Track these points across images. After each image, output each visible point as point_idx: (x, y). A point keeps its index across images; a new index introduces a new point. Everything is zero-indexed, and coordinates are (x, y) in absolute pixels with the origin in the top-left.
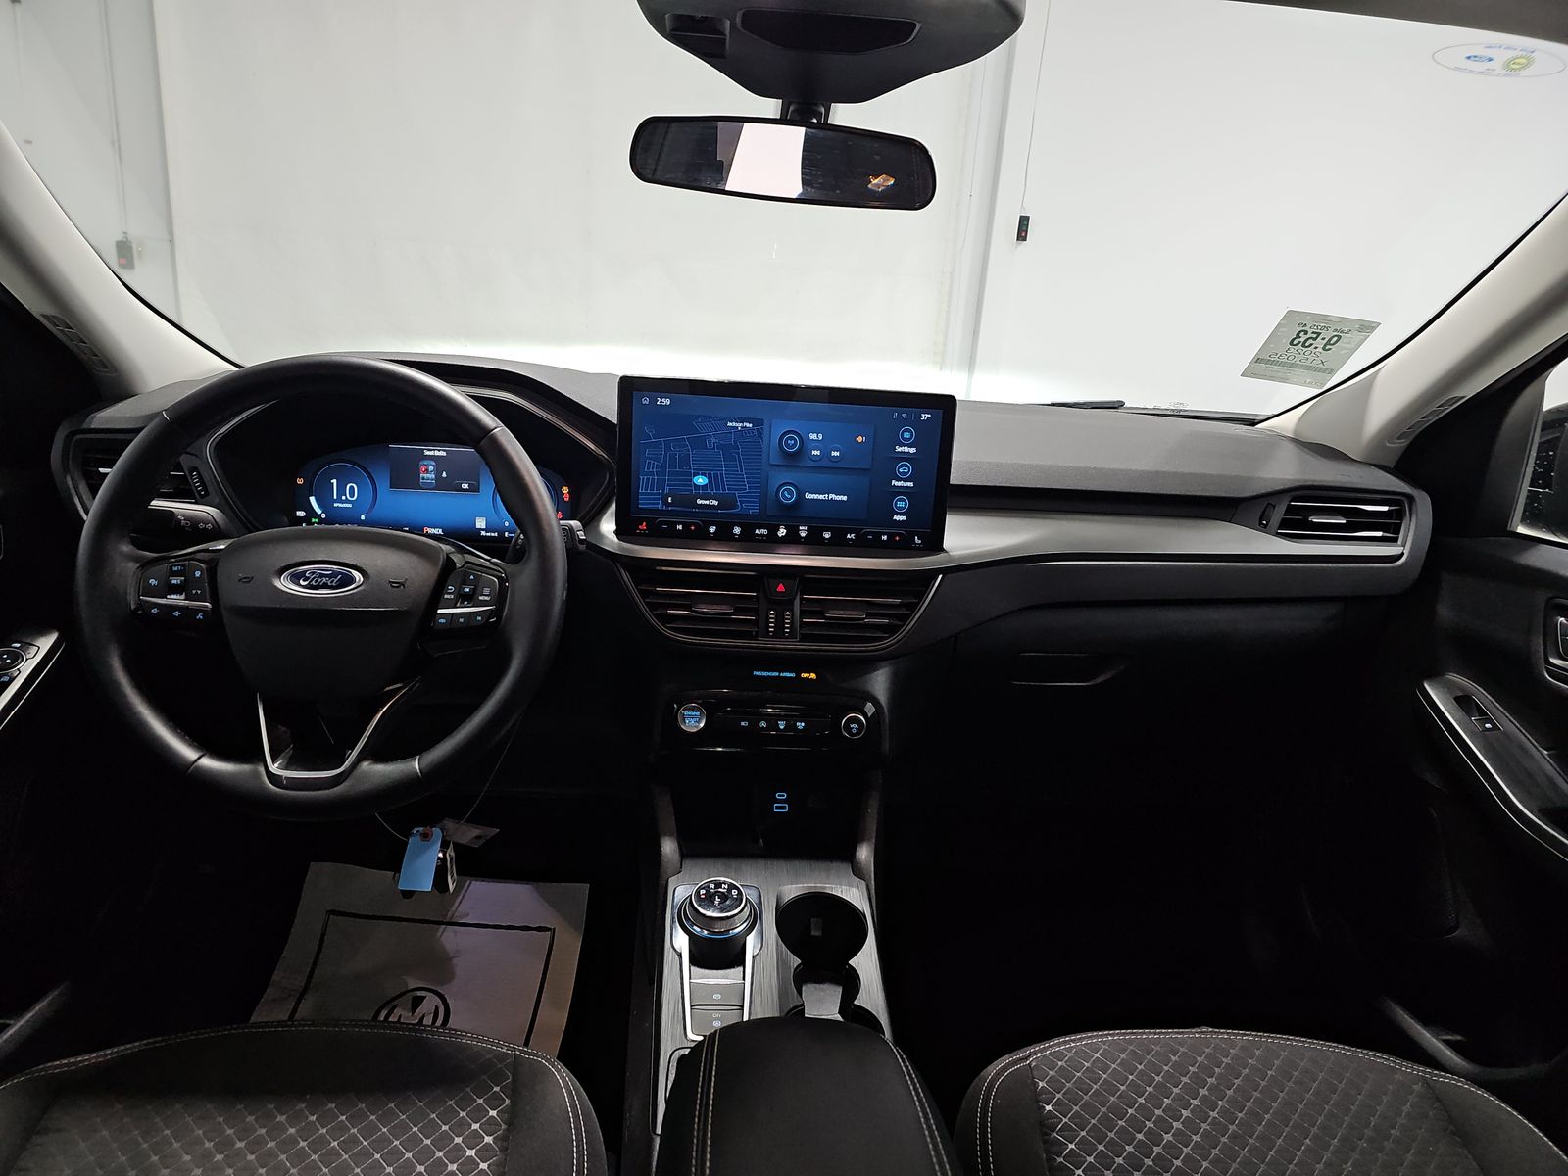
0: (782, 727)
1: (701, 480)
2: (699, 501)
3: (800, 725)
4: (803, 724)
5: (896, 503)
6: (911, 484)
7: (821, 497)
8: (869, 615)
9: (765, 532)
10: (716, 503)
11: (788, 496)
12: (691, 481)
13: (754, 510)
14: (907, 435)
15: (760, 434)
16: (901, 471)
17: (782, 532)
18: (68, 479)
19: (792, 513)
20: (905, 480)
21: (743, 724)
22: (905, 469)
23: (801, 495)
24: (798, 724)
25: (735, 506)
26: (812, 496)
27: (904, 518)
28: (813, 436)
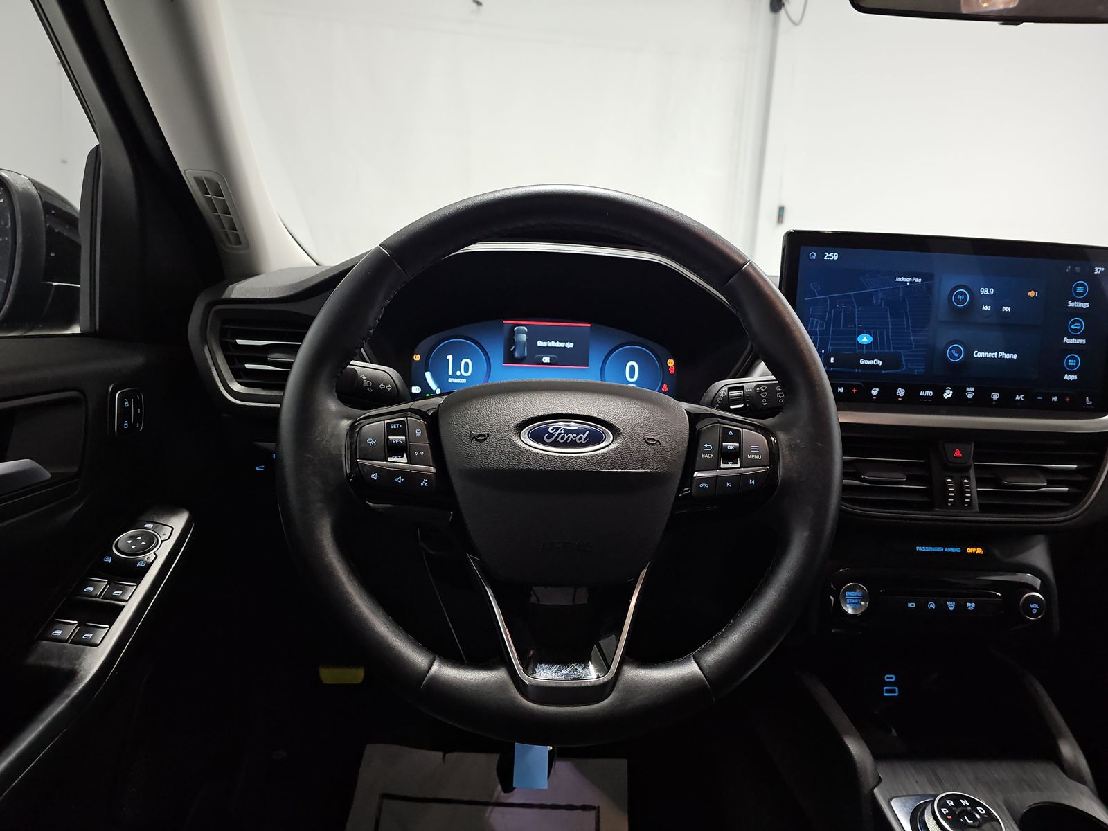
0: (951, 609)
1: (865, 339)
2: (862, 362)
3: (971, 606)
4: (973, 605)
5: (1067, 362)
6: (1083, 341)
7: (990, 355)
8: (1050, 483)
9: (930, 393)
10: (880, 363)
11: (956, 353)
12: (855, 339)
13: (919, 369)
14: (1080, 290)
15: (929, 289)
16: (1073, 327)
17: (948, 394)
18: (206, 350)
19: (960, 374)
20: (1077, 337)
21: (910, 605)
22: (1077, 325)
23: (969, 353)
24: (968, 604)
25: (899, 365)
26: (980, 355)
27: (1074, 378)
28: (984, 291)
